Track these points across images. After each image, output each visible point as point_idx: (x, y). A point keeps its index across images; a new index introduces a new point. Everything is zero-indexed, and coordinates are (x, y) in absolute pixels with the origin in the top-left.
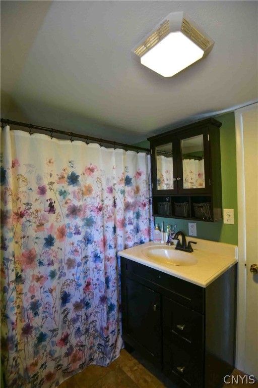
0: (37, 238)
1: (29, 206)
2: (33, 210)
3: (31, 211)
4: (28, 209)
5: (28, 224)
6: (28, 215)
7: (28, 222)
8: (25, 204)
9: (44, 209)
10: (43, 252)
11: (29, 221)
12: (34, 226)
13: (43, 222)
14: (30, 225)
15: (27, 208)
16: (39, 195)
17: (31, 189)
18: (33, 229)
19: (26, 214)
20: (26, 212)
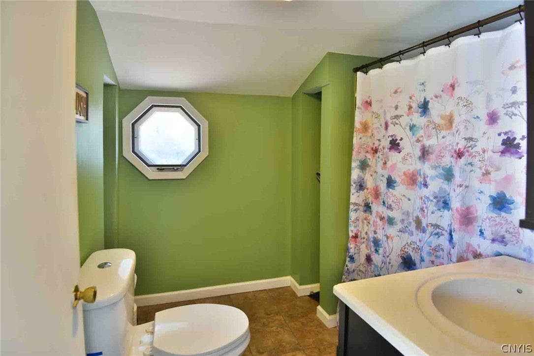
0: (482, 192)
1: (474, 143)
2: (478, 149)
3: (475, 149)
4: (472, 147)
5: (469, 168)
6: (470, 155)
7: (469, 166)
8: (466, 139)
9: (492, 148)
10: (485, 217)
11: (470, 164)
12: (479, 173)
13: (490, 169)
14: (471, 171)
15: (469, 145)
16: (487, 126)
17: (478, 117)
18: (477, 178)
19: (467, 154)
20: (468, 151)
